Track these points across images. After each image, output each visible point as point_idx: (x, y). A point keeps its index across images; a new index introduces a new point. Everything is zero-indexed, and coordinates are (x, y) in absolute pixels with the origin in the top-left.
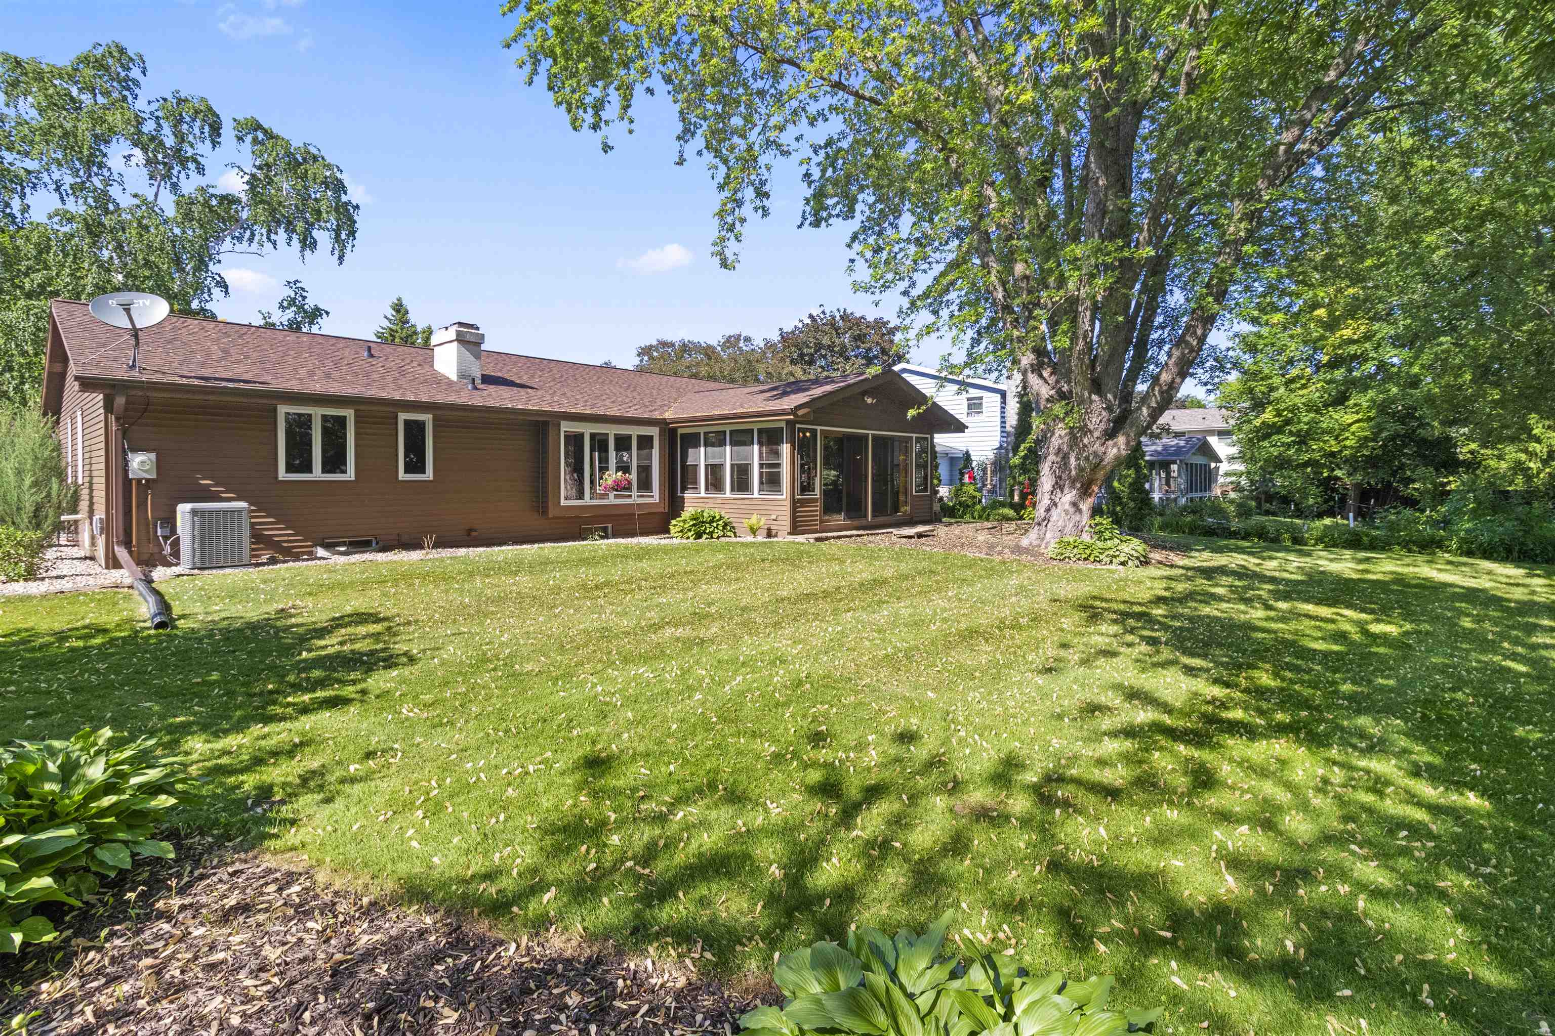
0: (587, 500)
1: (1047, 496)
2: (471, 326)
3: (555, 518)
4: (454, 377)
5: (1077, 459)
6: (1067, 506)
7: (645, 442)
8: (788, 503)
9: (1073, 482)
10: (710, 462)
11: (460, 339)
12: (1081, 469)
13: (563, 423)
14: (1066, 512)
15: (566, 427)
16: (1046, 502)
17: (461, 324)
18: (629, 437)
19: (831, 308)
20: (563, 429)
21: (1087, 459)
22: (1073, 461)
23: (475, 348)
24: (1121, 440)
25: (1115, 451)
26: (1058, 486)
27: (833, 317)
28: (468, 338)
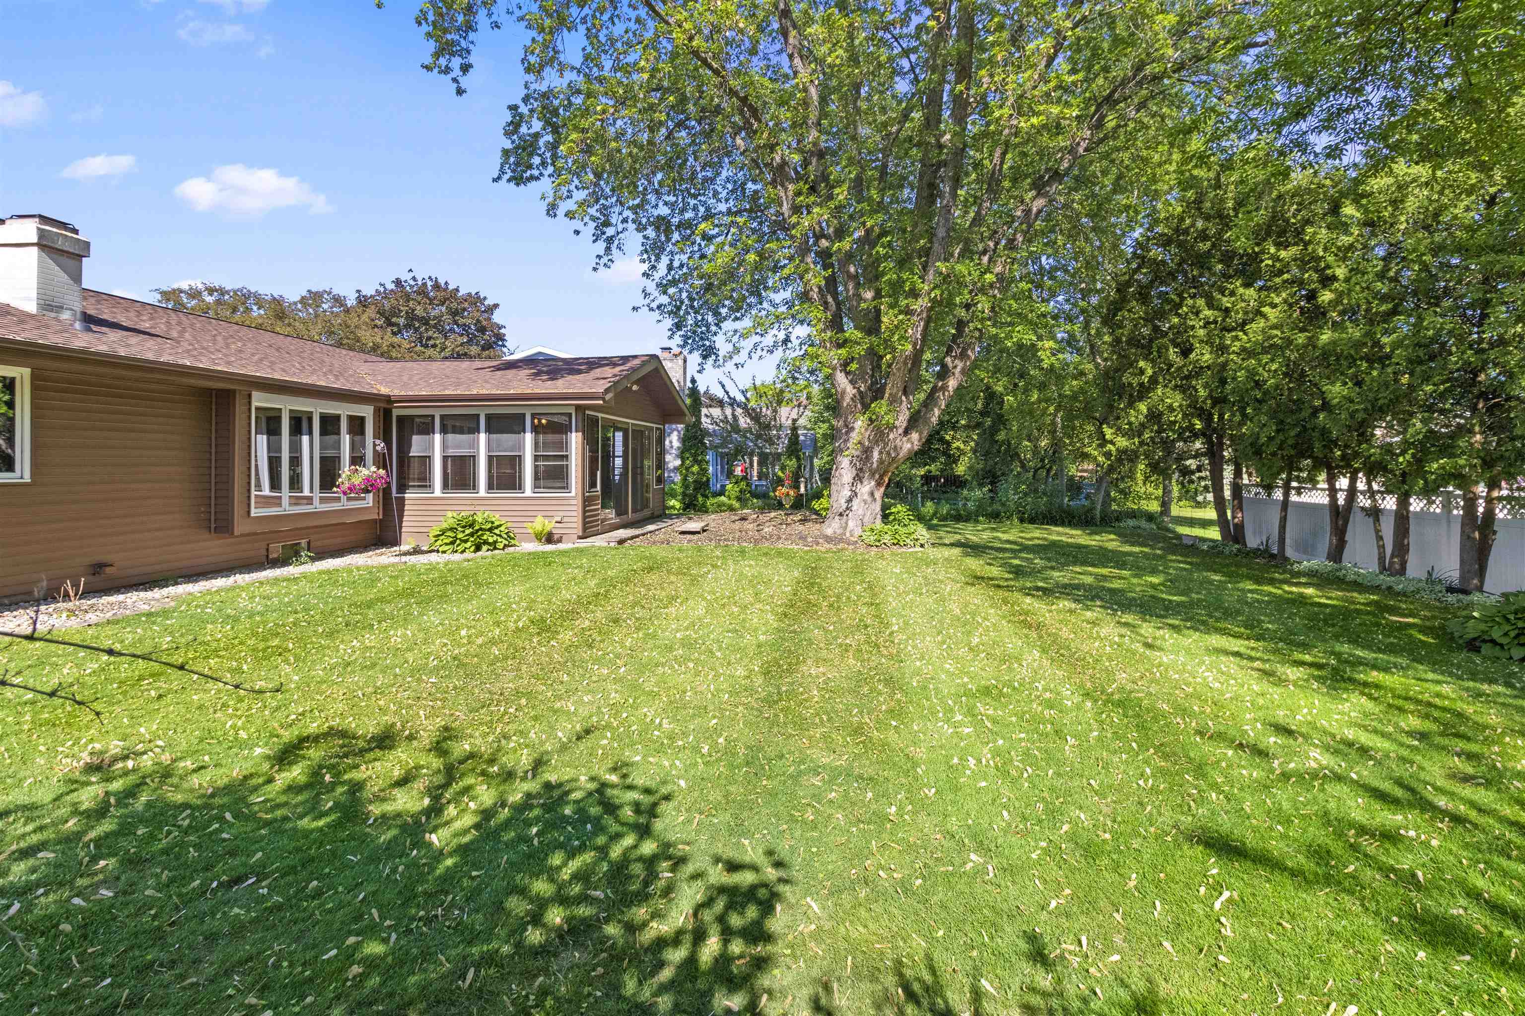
0: (286, 507)
1: (847, 487)
2: (63, 225)
3: (242, 535)
4: (31, 307)
5: (881, 453)
6: (866, 497)
7: (357, 425)
8: (579, 502)
9: (872, 475)
10: (451, 452)
11: (44, 244)
12: (881, 461)
13: (255, 395)
14: (865, 502)
15: (259, 400)
16: (847, 493)
17: (44, 219)
18: (337, 418)
19: (421, 274)
20: (255, 403)
21: (889, 454)
22: (876, 455)
23: (71, 263)
24: (915, 436)
25: (909, 446)
26: (858, 478)
27: (425, 284)
28: (60, 244)
